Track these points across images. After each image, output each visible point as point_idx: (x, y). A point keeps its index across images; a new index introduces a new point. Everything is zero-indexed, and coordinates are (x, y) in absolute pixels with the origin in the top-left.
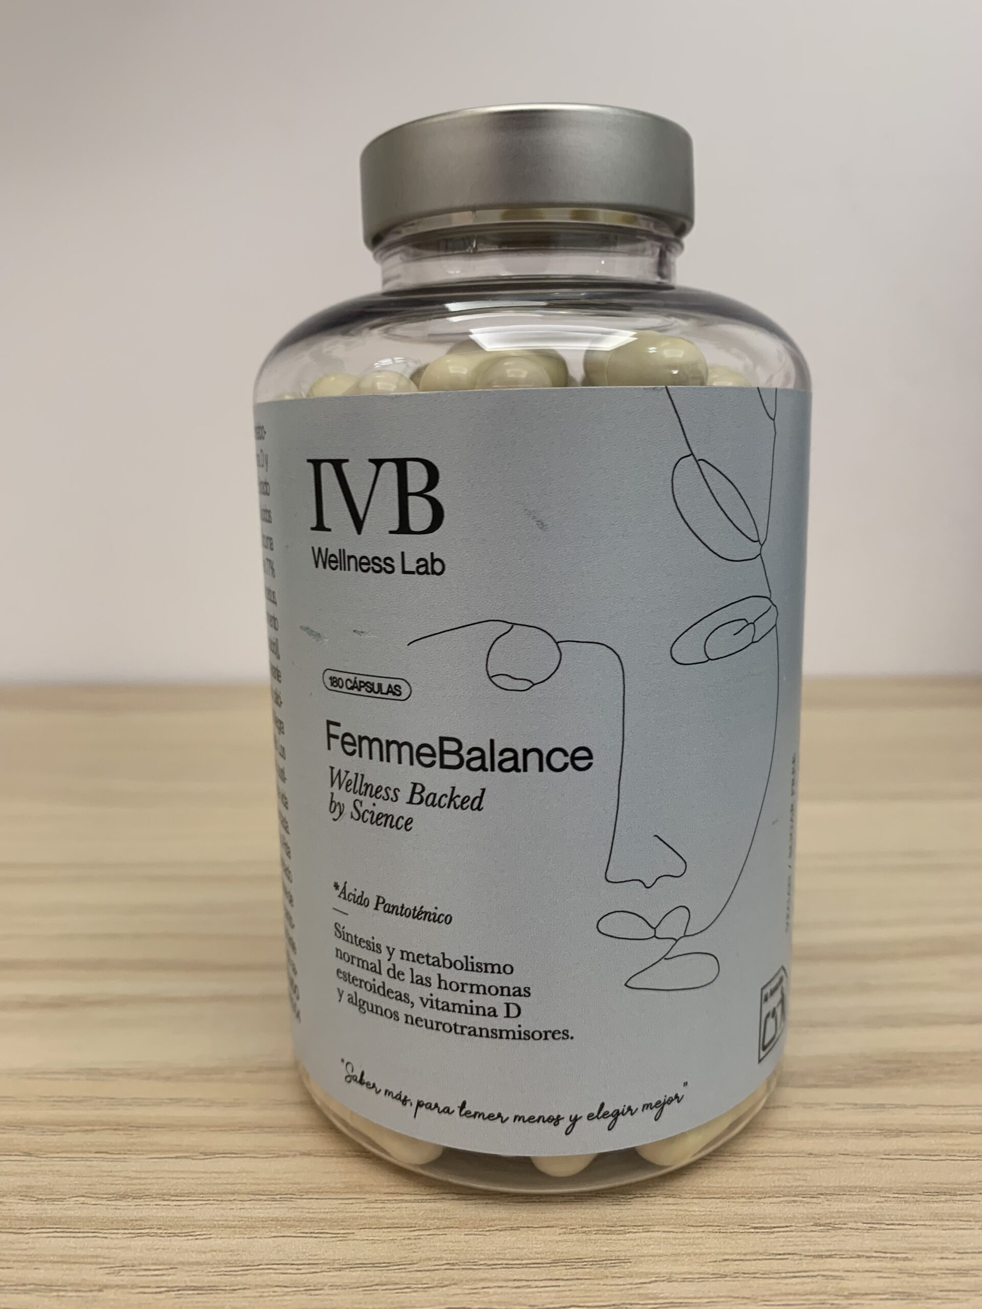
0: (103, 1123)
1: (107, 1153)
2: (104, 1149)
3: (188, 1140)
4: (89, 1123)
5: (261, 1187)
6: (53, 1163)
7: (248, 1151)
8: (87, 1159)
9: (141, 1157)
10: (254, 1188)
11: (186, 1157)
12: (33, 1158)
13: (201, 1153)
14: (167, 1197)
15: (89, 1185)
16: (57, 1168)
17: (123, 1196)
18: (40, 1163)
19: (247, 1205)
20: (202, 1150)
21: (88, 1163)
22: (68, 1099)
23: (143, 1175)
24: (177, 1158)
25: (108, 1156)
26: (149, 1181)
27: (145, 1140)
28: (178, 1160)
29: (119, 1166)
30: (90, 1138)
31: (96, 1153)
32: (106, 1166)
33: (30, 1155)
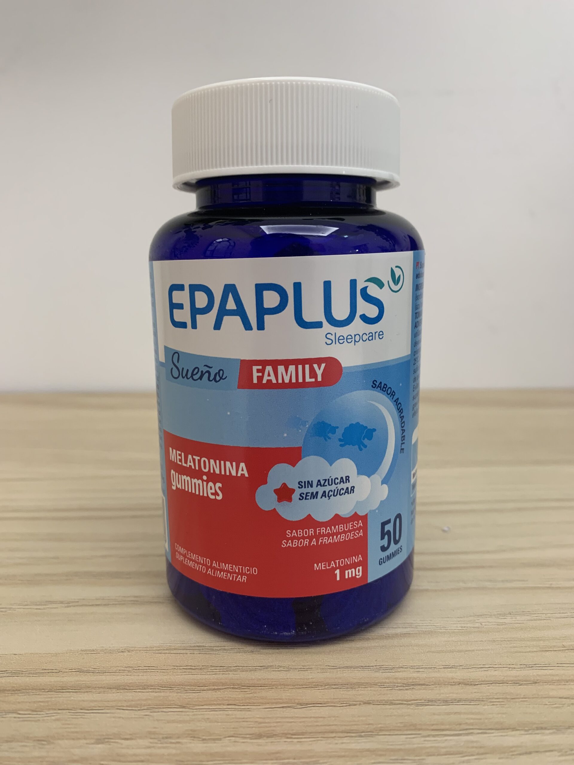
0: (223, 684)
1: (235, 705)
2: (230, 702)
3: (286, 694)
4: (214, 684)
5: (348, 728)
6: (202, 713)
7: (328, 702)
8: (224, 710)
9: (259, 707)
10: (343, 728)
11: (289, 707)
12: (187, 710)
13: (298, 704)
14: (289, 736)
15: (234, 728)
16: (206, 717)
17: (260, 736)
18: (193, 713)
19: (345, 740)
20: (296, 701)
21: (226, 712)
22: (193, 668)
23: (267, 721)
24: (283, 707)
25: (237, 707)
26: (272, 725)
27: (255, 695)
28: (284, 709)
29: (247, 714)
30: (218, 694)
31: (228, 705)
32: (239, 714)
33: (184, 707)
